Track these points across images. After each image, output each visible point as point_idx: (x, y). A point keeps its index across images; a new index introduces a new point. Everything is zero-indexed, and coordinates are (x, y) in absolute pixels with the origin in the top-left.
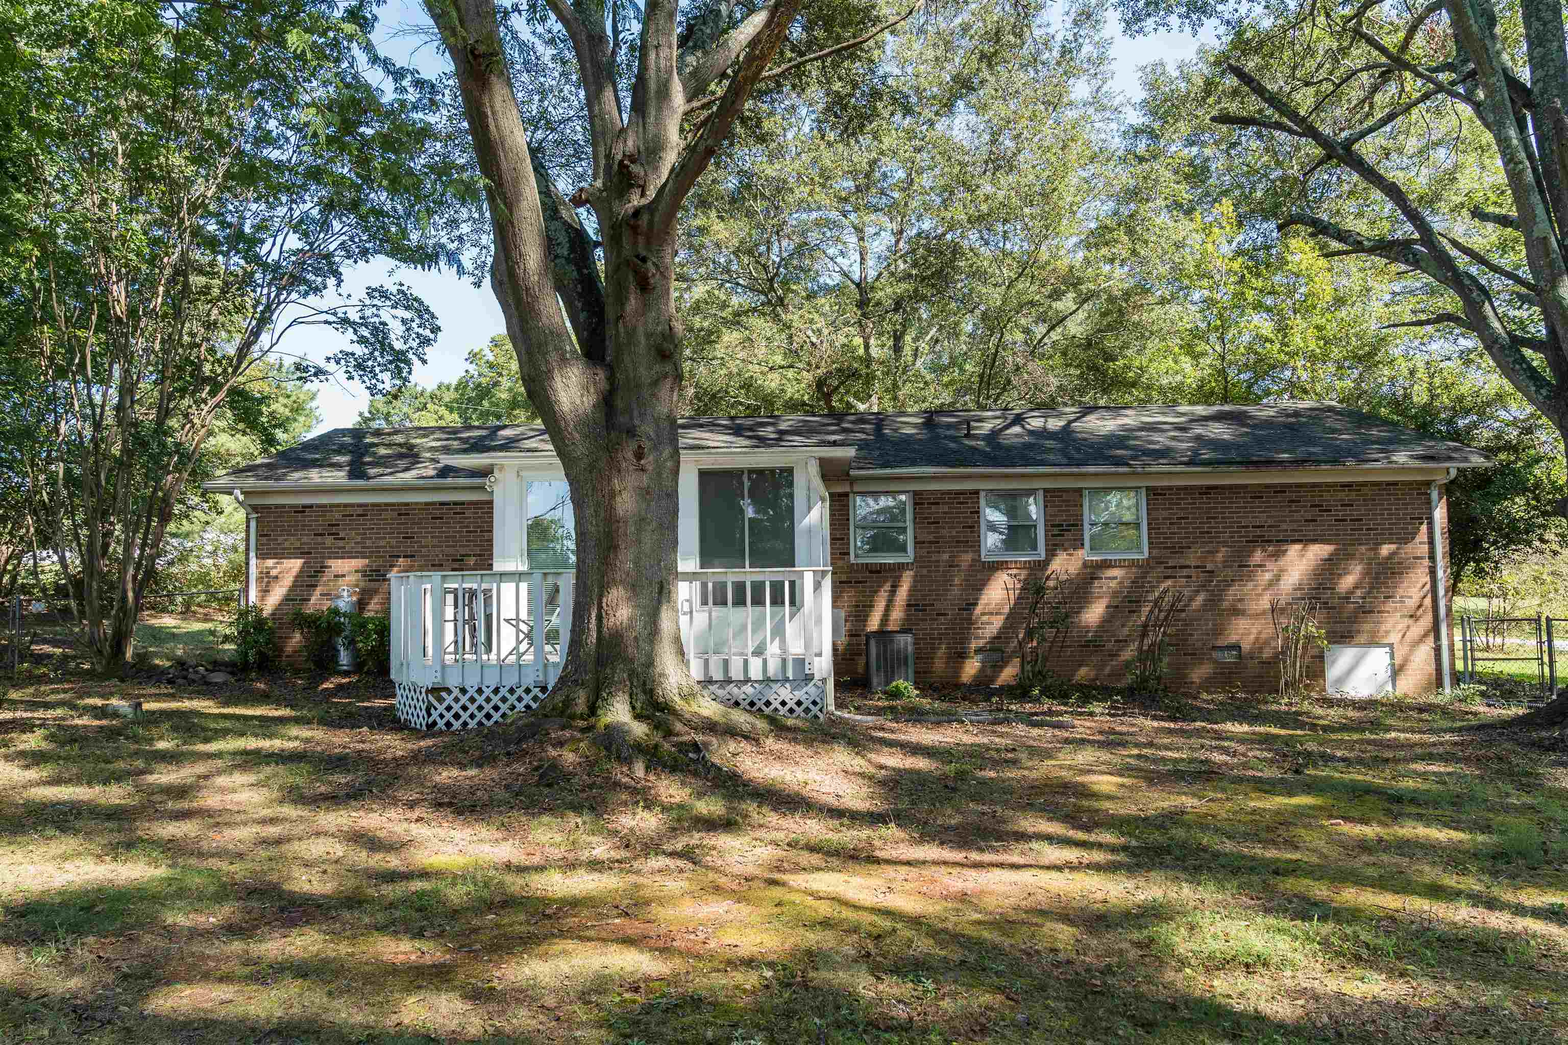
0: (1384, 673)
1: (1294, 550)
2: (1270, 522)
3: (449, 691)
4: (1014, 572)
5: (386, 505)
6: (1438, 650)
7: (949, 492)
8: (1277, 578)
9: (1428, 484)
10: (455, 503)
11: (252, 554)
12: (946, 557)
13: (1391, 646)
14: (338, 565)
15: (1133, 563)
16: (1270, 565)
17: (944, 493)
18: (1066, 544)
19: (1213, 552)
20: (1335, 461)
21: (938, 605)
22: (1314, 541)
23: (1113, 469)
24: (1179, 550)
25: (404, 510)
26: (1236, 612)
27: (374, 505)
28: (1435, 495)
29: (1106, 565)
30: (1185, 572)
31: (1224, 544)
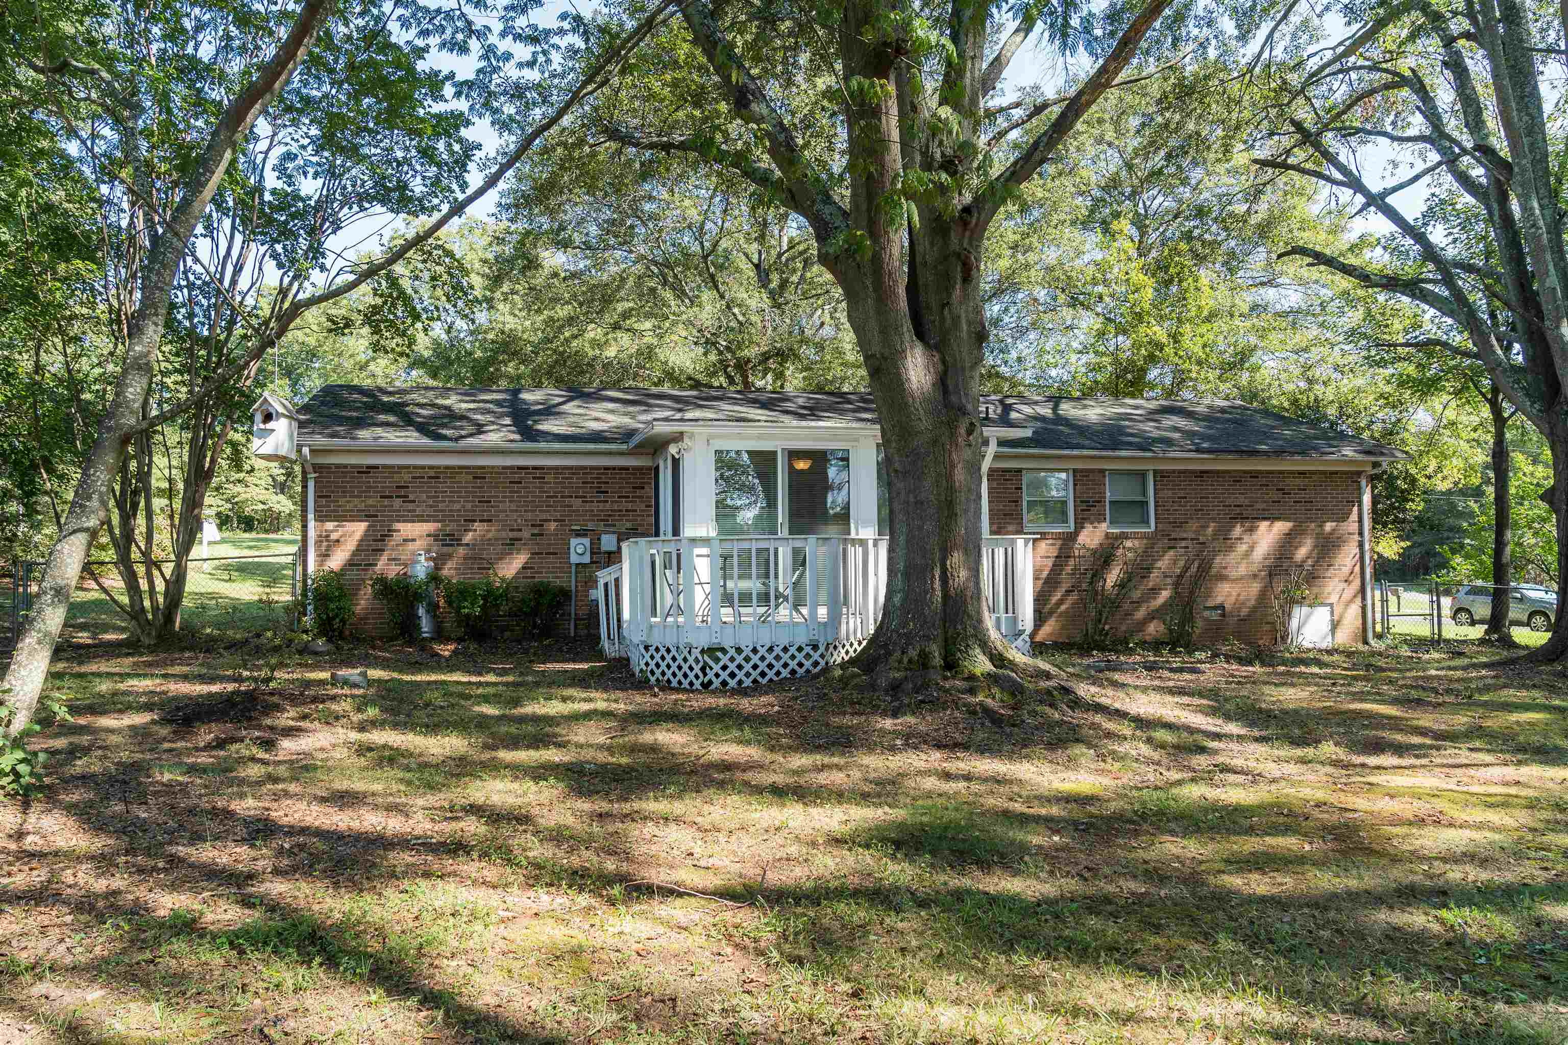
0: (1326, 627)
1: (1264, 525)
2: (1247, 502)
3: (724, 651)
4: (1051, 541)
5: (460, 467)
6: (1364, 608)
8: (1252, 548)
9: (1359, 473)
10: (535, 468)
11: (311, 516)
13: (1331, 605)
14: (406, 529)
15: (1144, 536)
16: (1246, 538)
18: (1090, 519)
19: (1205, 527)
20: (1303, 453)
22: (1278, 519)
23: (1141, 454)
24: (1180, 525)
25: (479, 474)
26: (1222, 578)
27: (447, 467)
28: (1364, 483)
29: (1124, 536)
30: (1183, 544)
31: (1214, 520)
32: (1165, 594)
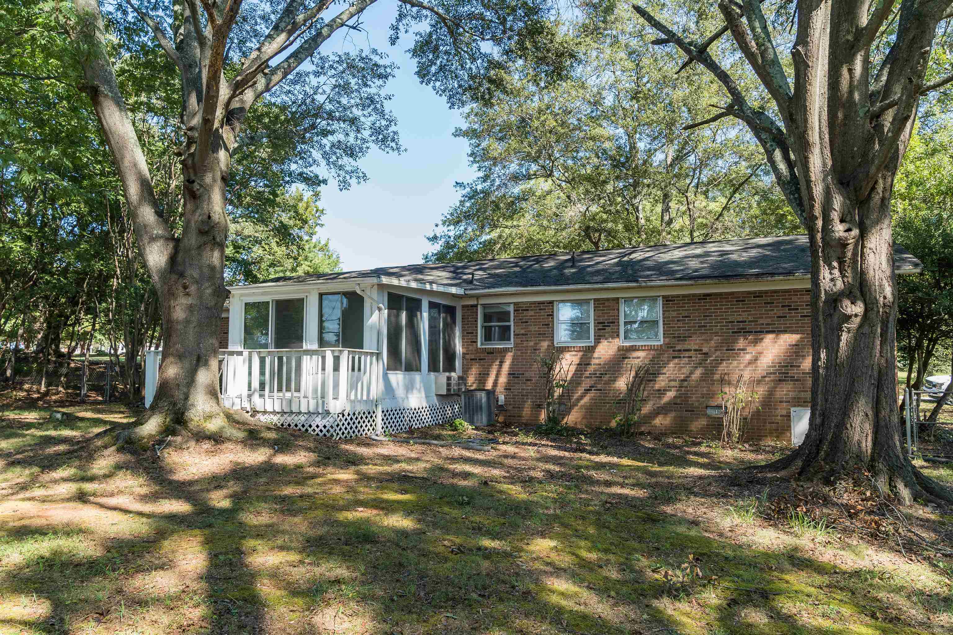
1: (769, 338)
2: (750, 318)
4: (574, 353)
7: (534, 303)
8: (756, 359)
12: (532, 344)
15: (650, 348)
16: (749, 349)
17: (532, 303)
18: (607, 335)
19: (708, 340)
20: (788, 273)
21: (527, 374)
22: (785, 332)
24: (683, 338)
26: (724, 382)
29: (633, 349)
30: (687, 354)
31: (716, 334)
32: (671, 394)
